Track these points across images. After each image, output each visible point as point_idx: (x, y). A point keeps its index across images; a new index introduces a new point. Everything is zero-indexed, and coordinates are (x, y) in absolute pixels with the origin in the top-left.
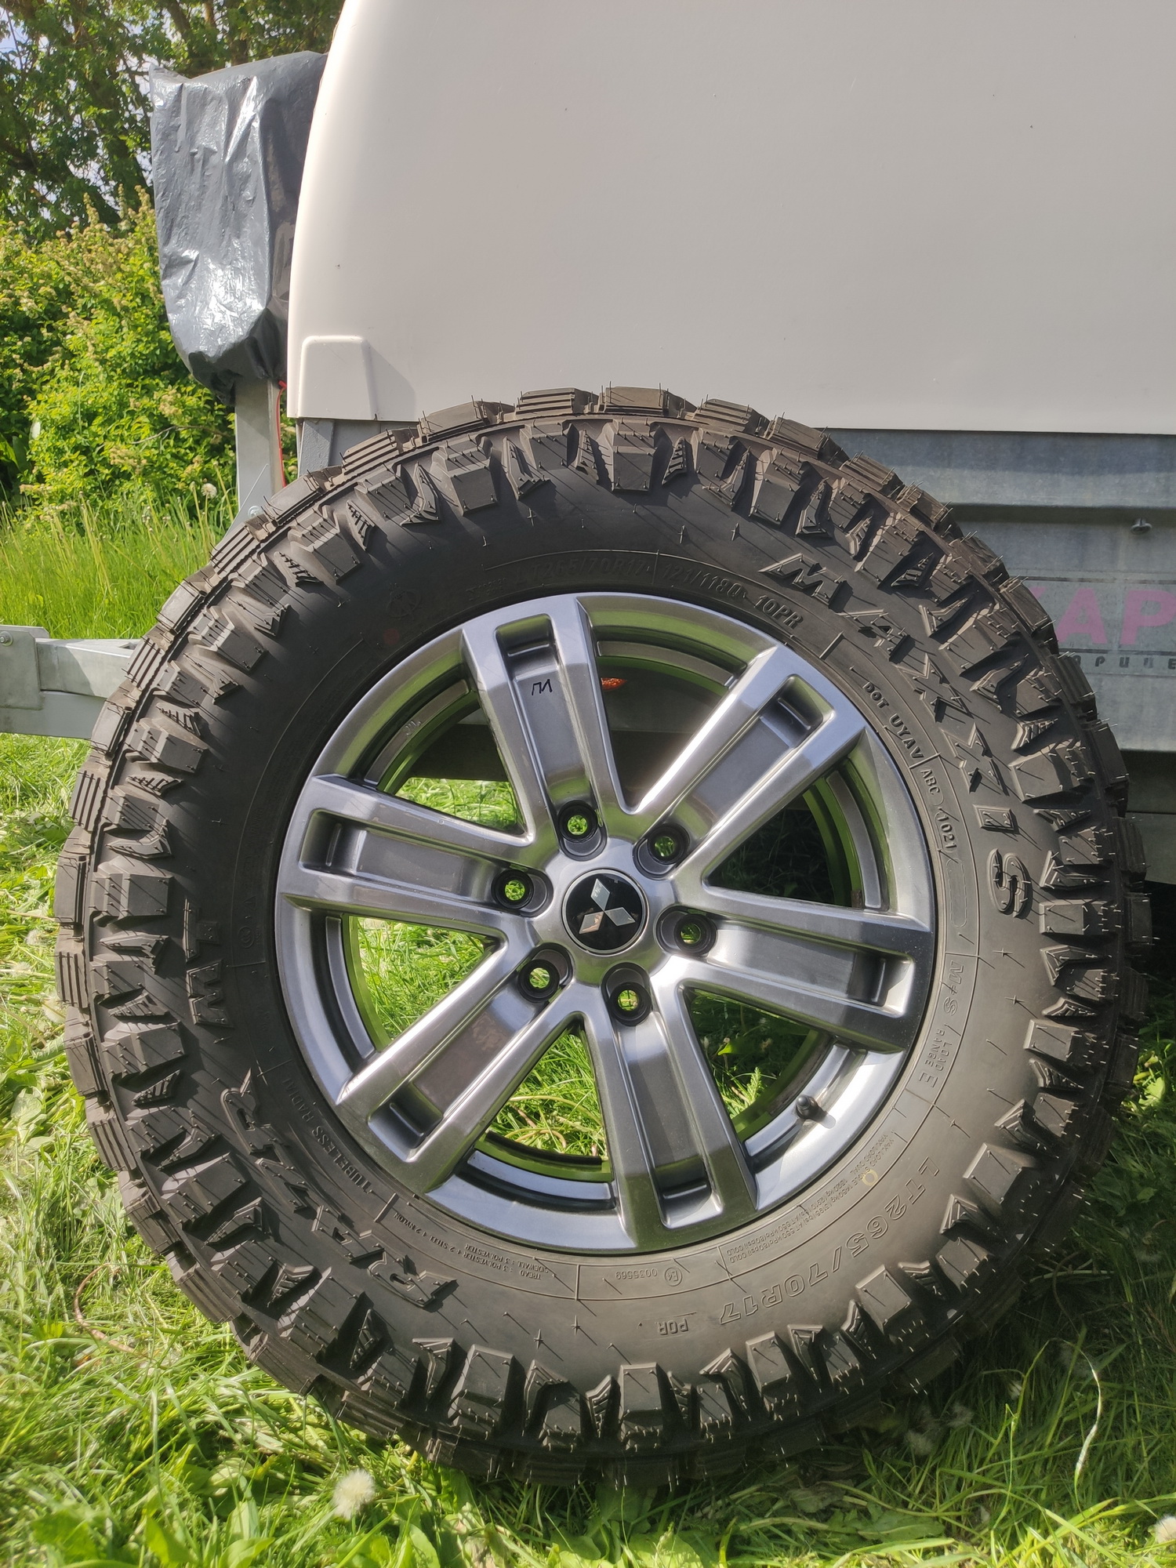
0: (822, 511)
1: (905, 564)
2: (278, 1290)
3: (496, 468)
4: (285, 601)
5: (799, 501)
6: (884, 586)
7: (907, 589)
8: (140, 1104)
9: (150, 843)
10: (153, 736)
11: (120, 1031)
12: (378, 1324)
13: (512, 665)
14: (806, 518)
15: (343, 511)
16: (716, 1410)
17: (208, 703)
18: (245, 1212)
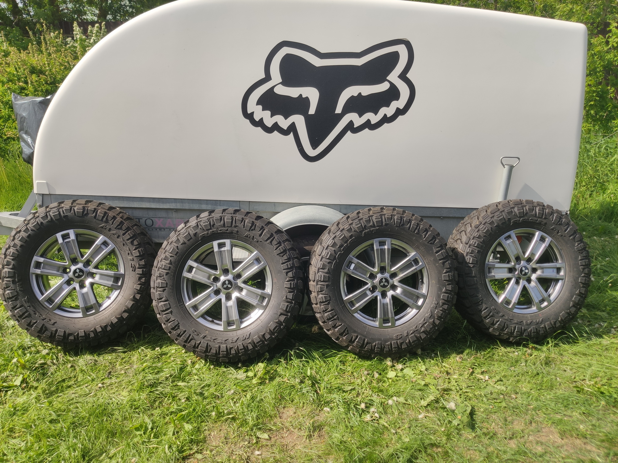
0: (107, 218)
1: (118, 225)
2: (32, 324)
3: (60, 213)
4: (29, 233)
5: (103, 217)
6: (115, 228)
7: (118, 229)
8: (11, 301)
9: (11, 266)
10: (10, 252)
11: (8, 292)
12: (45, 327)
13: (63, 239)
14: (104, 219)
15: (37, 220)
16: (92, 335)
17: (18, 247)
18: (26, 314)
